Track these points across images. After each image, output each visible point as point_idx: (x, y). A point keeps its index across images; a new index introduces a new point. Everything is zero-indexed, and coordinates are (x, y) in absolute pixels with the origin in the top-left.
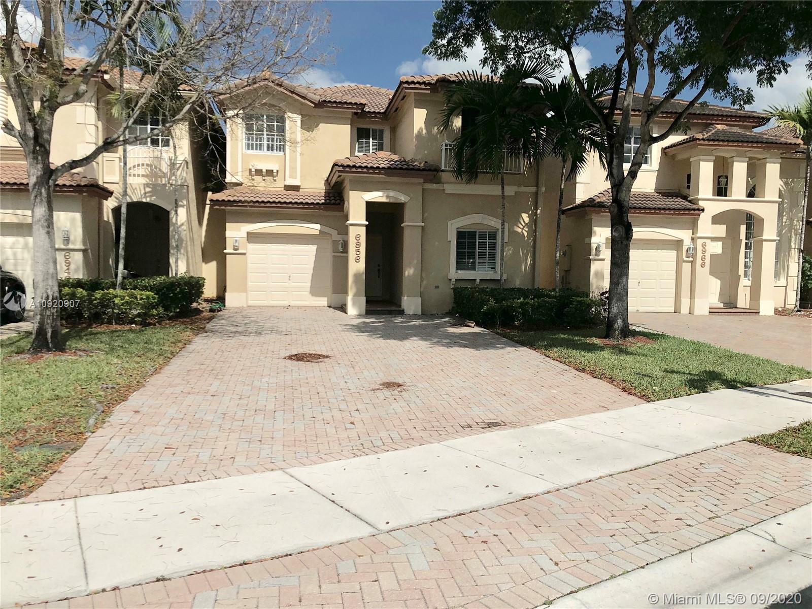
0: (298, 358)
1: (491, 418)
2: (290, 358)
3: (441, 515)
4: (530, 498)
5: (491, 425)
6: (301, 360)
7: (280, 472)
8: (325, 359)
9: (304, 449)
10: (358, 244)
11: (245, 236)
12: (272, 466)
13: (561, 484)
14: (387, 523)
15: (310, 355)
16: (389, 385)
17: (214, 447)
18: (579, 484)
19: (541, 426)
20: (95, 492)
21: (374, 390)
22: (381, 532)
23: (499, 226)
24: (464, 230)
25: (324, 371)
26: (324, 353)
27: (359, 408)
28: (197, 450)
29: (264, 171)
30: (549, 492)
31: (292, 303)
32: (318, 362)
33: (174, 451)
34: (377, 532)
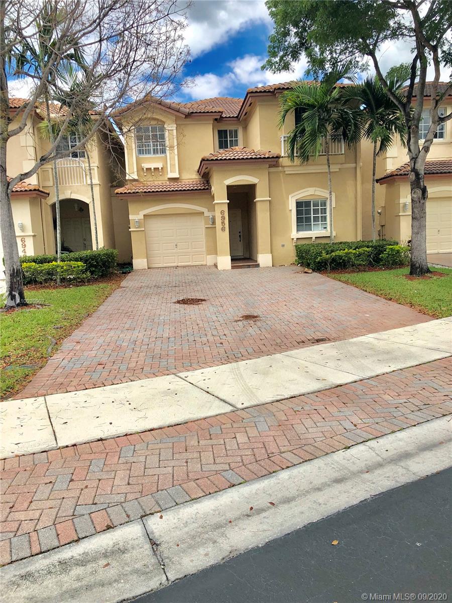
0: (184, 302)
1: (319, 336)
2: (179, 302)
3: (279, 398)
4: (341, 386)
5: (318, 341)
6: (186, 304)
7: (173, 376)
8: (203, 302)
9: (189, 361)
10: (223, 218)
11: (143, 217)
12: (167, 372)
13: (364, 376)
14: (243, 404)
15: (192, 299)
16: (247, 317)
17: (130, 362)
18: (377, 376)
19: (355, 340)
20: (56, 392)
21: (236, 321)
22: (238, 410)
23: (328, 196)
24: (302, 201)
25: (202, 310)
26: (201, 298)
27: (225, 333)
28: (118, 365)
29: (152, 169)
30: (355, 382)
31: (180, 264)
32: (198, 304)
33: (103, 366)
34: (236, 409)
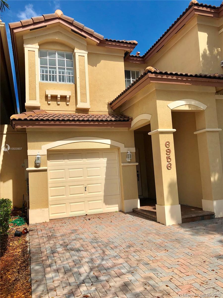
10: (168, 151)
11: (46, 153)
29: (59, 96)
31: (89, 212)
